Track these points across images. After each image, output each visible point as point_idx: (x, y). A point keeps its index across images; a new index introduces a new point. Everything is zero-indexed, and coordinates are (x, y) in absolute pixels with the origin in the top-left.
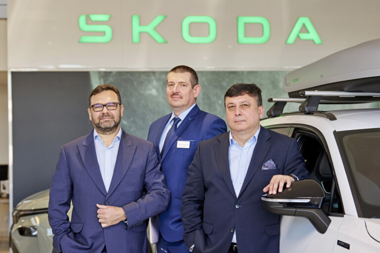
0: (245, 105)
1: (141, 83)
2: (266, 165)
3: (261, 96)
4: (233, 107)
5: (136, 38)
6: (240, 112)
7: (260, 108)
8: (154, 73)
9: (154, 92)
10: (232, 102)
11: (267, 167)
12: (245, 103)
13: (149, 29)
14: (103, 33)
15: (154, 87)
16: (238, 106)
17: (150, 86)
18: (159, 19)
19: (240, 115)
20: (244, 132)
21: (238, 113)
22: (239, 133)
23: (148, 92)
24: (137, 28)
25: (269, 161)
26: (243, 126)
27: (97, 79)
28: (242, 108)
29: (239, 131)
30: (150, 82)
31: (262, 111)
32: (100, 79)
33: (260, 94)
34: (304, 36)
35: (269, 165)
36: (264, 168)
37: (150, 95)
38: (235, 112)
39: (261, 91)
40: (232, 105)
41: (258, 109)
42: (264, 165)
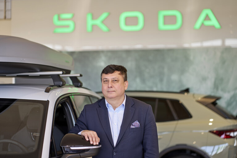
0: (116, 80)
2: (133, 124)
3: (126, 74)
4: (107, 81)
5: (89, 28)
6: (112, 85)
7: (125, 82)
10: (106, 78)
11: (134, 126)
12: (115, 79)
13: (98, 22)
14: (67, 26)
16: (110, 81)
18: (104, 15)
19: (111, 87)
20: (114, 99)
21: (110, 86)
22: (111, 99)
24: (90, 22)
25: (135, 122)
26: (114, 95)
28: (113, 82)
29: (110, 98)
31: (126, 84)
33: (126, 72)
34: (207, 23)
35: (136, 125)
36: (132, 127)
38: (108, 85)
39: (126, 71)
40: (106, 80)
41: (124, 83)
42: (132, 125)
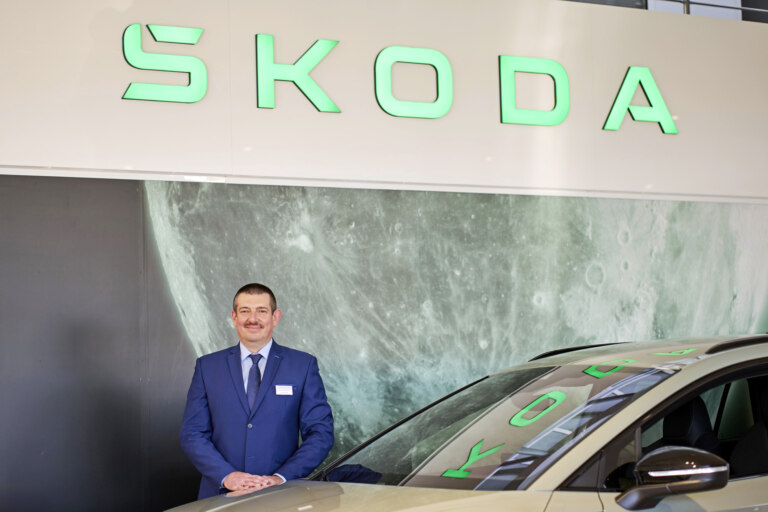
1: (272, 219)
8: (303, 190)
9: (303, 243)
15: (304, 230)
17: (295, 228)
23: (291, 243)
27: (164, 203)
30: (294, 216)
32: (170, 204)
37: (295, 249)
